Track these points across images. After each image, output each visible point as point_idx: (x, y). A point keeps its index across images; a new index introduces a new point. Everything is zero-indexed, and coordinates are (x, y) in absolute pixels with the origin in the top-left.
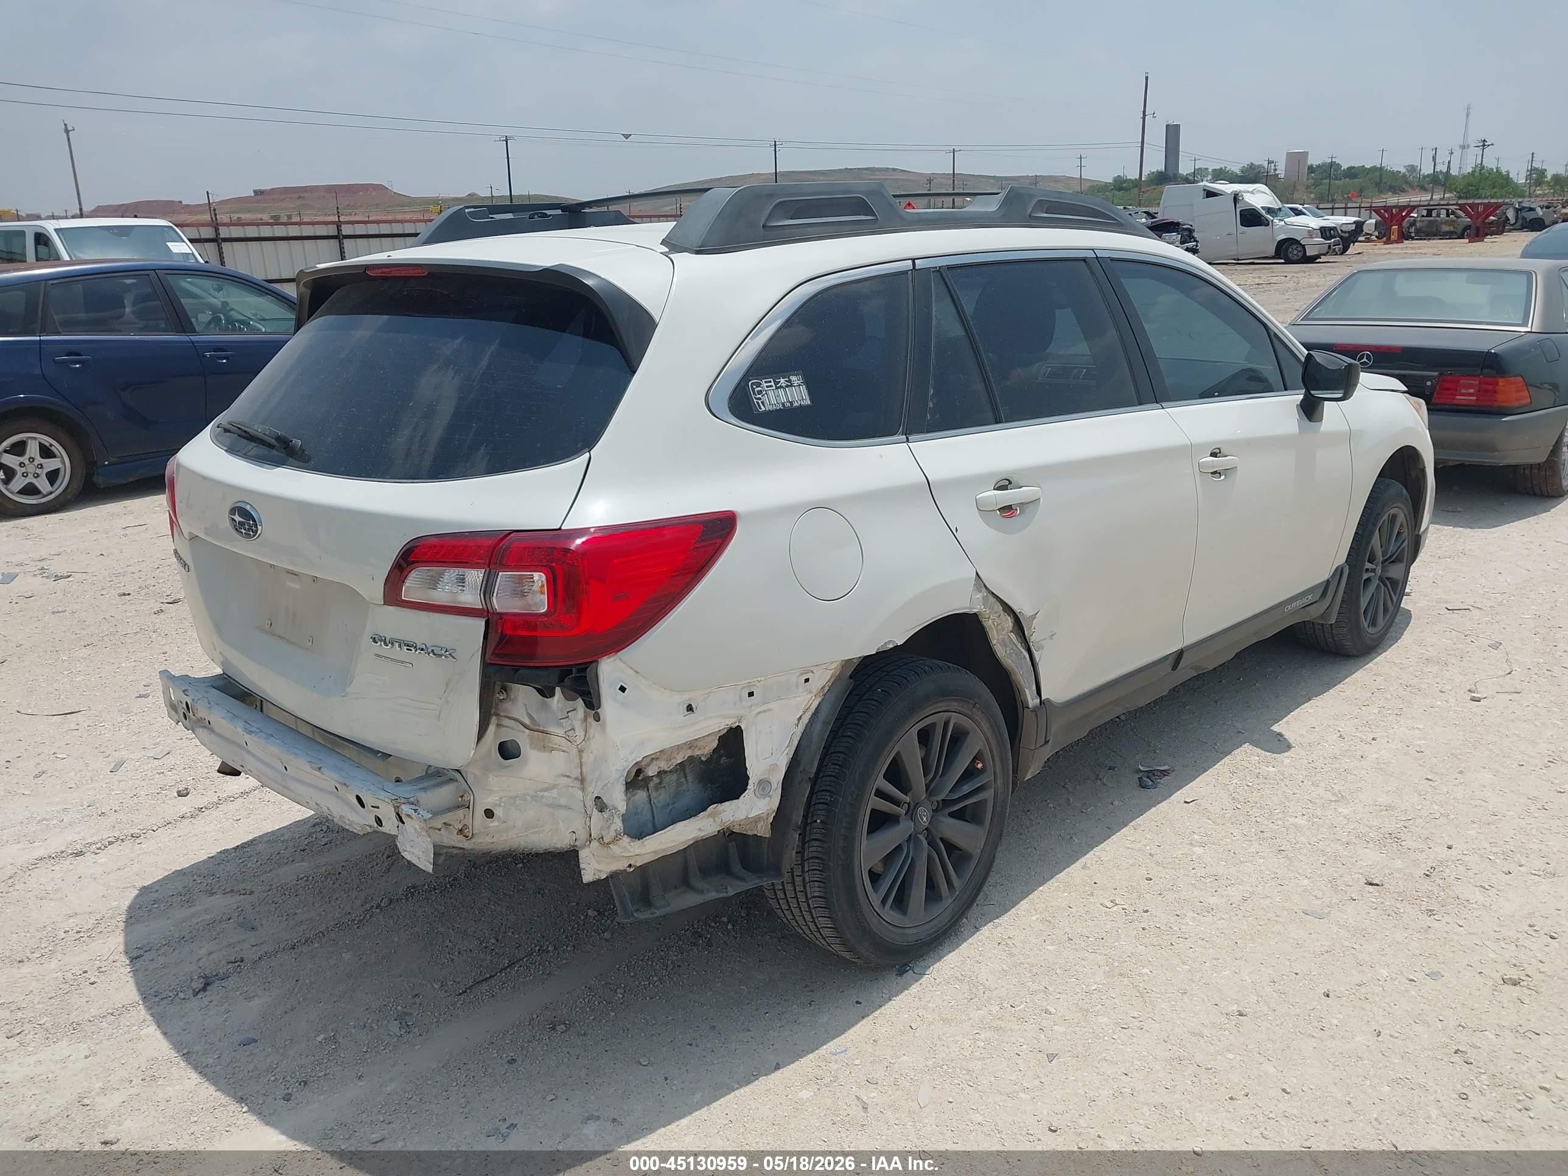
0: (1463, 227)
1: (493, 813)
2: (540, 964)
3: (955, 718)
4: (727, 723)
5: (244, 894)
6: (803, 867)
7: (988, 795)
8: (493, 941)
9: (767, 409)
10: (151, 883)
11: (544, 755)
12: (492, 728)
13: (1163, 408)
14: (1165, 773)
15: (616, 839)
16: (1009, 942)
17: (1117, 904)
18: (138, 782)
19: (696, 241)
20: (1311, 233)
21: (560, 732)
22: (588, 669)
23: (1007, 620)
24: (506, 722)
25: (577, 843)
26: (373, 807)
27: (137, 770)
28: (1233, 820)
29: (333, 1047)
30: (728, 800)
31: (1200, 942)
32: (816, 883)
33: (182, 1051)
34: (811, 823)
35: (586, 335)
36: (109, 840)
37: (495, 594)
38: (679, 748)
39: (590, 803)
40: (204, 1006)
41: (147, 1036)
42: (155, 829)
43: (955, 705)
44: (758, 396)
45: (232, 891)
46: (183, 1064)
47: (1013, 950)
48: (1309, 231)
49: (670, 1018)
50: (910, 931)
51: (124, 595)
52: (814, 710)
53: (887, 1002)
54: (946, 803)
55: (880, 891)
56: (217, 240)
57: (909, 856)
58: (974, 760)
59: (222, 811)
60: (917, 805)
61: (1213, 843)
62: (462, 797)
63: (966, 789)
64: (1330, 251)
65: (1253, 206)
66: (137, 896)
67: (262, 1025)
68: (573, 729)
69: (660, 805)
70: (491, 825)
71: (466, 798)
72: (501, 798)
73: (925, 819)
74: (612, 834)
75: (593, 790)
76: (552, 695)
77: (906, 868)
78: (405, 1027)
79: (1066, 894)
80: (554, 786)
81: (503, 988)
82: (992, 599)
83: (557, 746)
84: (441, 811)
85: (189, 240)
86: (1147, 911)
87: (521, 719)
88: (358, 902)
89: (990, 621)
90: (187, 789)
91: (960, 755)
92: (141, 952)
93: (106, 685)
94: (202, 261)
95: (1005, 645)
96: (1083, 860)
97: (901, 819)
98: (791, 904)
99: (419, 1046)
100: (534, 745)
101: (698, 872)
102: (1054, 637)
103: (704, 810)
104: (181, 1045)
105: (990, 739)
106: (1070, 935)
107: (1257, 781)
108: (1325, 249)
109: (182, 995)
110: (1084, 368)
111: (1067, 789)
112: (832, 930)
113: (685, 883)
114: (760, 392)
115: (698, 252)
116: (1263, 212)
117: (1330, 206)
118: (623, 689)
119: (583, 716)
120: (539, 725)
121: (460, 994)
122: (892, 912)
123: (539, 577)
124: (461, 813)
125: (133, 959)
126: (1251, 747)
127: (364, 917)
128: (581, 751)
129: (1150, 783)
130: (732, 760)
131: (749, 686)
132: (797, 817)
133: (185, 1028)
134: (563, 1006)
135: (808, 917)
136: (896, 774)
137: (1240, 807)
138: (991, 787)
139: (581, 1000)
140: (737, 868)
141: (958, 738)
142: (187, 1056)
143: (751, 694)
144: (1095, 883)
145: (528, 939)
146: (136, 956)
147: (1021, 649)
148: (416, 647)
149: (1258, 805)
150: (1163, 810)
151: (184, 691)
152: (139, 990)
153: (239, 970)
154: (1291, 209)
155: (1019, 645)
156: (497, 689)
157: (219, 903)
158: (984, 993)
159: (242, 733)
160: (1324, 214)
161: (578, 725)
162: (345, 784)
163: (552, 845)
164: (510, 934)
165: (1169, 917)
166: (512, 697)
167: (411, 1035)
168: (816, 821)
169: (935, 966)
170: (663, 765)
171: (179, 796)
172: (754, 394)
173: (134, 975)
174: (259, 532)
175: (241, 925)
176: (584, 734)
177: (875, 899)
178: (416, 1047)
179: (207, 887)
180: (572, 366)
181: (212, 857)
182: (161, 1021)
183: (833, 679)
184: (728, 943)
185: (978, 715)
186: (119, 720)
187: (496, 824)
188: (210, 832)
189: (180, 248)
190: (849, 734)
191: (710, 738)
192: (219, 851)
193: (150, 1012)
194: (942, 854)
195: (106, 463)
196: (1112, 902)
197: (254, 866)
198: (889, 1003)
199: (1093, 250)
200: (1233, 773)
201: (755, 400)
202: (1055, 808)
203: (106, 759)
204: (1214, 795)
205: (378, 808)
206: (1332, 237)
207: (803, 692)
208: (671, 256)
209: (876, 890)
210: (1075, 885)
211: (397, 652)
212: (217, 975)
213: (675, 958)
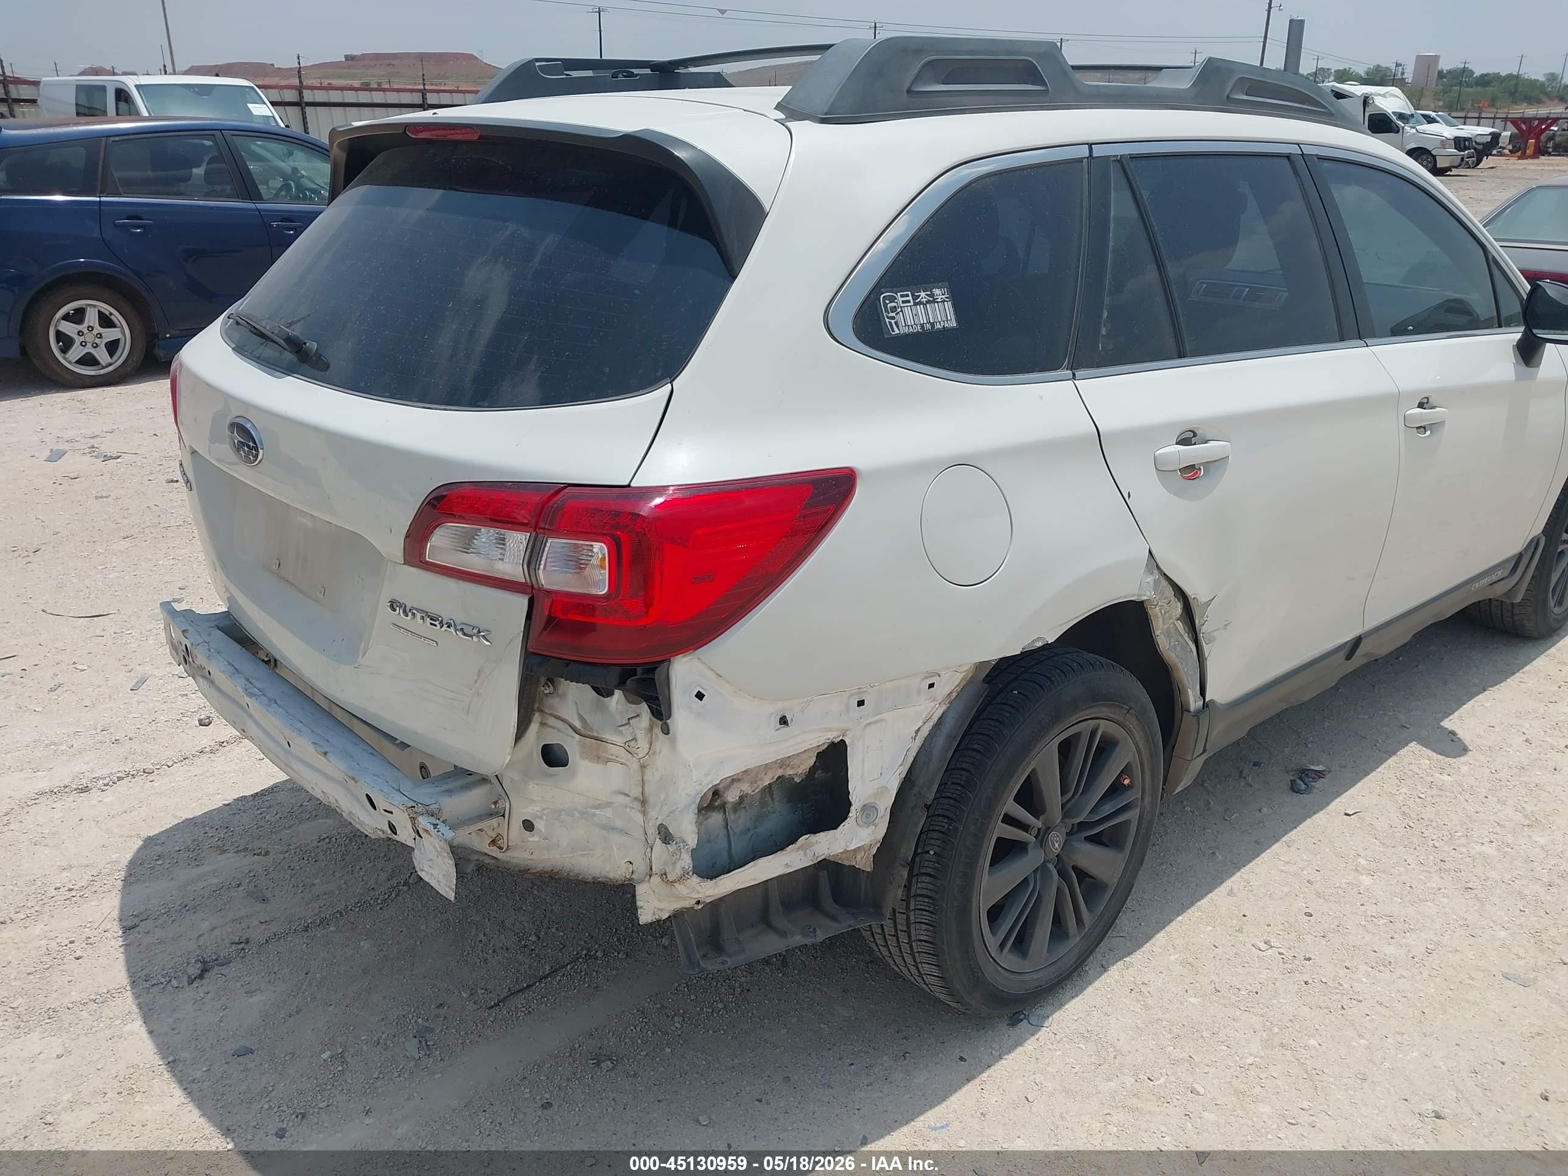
1: (533, 825)
2: (586, 974)
3: (1104, 727)
4: (828, 737)
5: (258, 855)
6: (908, 904)
7: (1132, 815)
8: (533, 938)
9: (902, 332)
10: (157, 832)
11: (598, 767)
12: (534, 727)
13: (1367, 346)
14: (1320, 775)
15: (681, 879)
16: (1144, 989)
17: (1272, 947)
18: (158, 704)
19: (821, 104)
20: (1444, 143)
21: (619, 740)
22: (658, 670)
23: (1177, 607)
24: (551, 721)
25: (634, 876)
26: (385, 811)
27: (159, 690)
28: (1406, 843)
29: (340, 1068)
30: (823, 831)
31: (1378, 1007)
32: (923, 925)
33: (168, 1058)
34: (921, 853)
35: (672, 224)
36: (118, 775)
37: (542, 567)
38: (767, 767)
39: (652, 831)
40: (199, 998)
41: (131, 1033)
42: (170, 765)
43: (1105, 711)
44: (892, 314)
45: (246, 849)
46: (167, 1075)
47: (1149, 1001)
48: (1442, 141)
49: (736, 1061)
50: (1027, 978)
51: (172, 481)
52: (936, 719)
53: (998, 1061)
54: (1083, 826)
55: (999, 933)
56: (300, 104)
57: (1035, 891)
58: (1120, 775)
59: (245, 747)
60: (1048, 829)
61: (1383, 872)
62: (495, 803)
63: (1108, 809)
64: (1463, 163)
65: (1384, 110)
66: (140, 849)
67: (262, 1030)
68: (635, 739)
69: (738, 830)
70: (530, 839)
71: (500, 804)
72: (543, 810)
73: (1057, 845)
74: (679, 871)
75: (657, 815)
76: (610, 694)
77: (1031, 905)
78: (425, 1048)
79: (1210, 928)
80: (608, 804)
81: (542, 1003)
82: (1164, 583)
83: (614, 757)
84: (469, 820)
85: (271, 103)
86: (1309, 959)
87: (571, 720)
88: (383, 876)
89: (1157, 608)
90: (209, 717)
91: (1106, 769)
92: (136, 921)
93: (139, 585)
94: (283, 126)
95: (1168, 634)
96: (1228, 883)
97: (1030, 847)
98: (889, 942)
99: (440, 1075)
100: (584, 755)
101: (780, 907)
102: (1228, 627)
103: (793, 841)
104: (168, 1048)
105: (1142, 749)
106: (1216, 986)
107: (1429, 792)
108: (1457, 161)
109: (175, 983)
110: (1247, 287)
111: (1205, 788)
112: (938, 979)
113: (765, 920)
114: (894, 309)
115: (824, 121)
116: (1394, 118)
117: (1462, 114)
118: (700, 696)
119: (648, 725)
120: (592, 730)
121: (492, 1007)
122: (1010, 957)
123: (600, 549)
124: (494, 822)
125: (127, 930)
126: (1419, 747)
127: (389, 896)
128: (643, 767)
129: (1303, 787)
130: (830, 774)
131: (859, 693)
132: (907, 850)
133: (174, 1026)
134: (611, 1034)
135: (909, 960)
136: (1029, 796)
137: (1412, 825)
138: (1137, 806)
139: (632, 1028)
140: (827, 901)
141: (1105, 748)
142: (173, 1065)
143: (861, 703)
144: (1244, 916)
145: (574, 938)
146: (130, 925)
147: (1188, 640)
148: (441, 622)
149: (1434, 824)
150: (1320, 822)
151: (184, 632)
152: (128, 970)
153: (241, 955)
154: (1423, 115)
155: (1186, 636)
156: (543, 680)
157: (230, 864)
158: (1115, 1058)
159: (242, 694)
160: (1458, 123)
161: (641, 735)
162: (354, 779)
163: (604, 873)
164: (553, 930)
165: (1336, 969)
166: (560, 691)
167: (431, 1060)
168: (928, 852)
169: (1054, 1016)
170: (746, 788)
171: (201, 725)
172: (887, 311)
173: (126, 950)
174: (260, 458)
175: (250, 894)
176: (648, 746)
177: (992, 943)
178: (436, 1076)
179: (219, 843)
180: (654, 266)
181: (228, 805)
182: (148, 1013)
183: (964, 683)
184: (807, 963)
185: (1132, 722)
186: (148, 628)
187: (536, 839)
188: (230, 772)
189: (261, 110)
190: (976, 746)
191: (805, 756)
192: (236, 798)
193: (137, 1001)
194: (1074, 890)
195: (168, 335)
196: (1265, 943)
197: (272, 820)
198: (1000, 1063)
199: (1298, 144)
200: (1401, 780)
201: (887, 320)
202: (1193, 812)
203: (128, 674)
204: (1380, 806)
205: (392, 813)
206: (1466, 148)
207: (926, 700)
208: (788, 124)
209: (993, 931)
210: (1220, 916)
211: (419, 624)
212: (217, 960)
213: (743, 979)
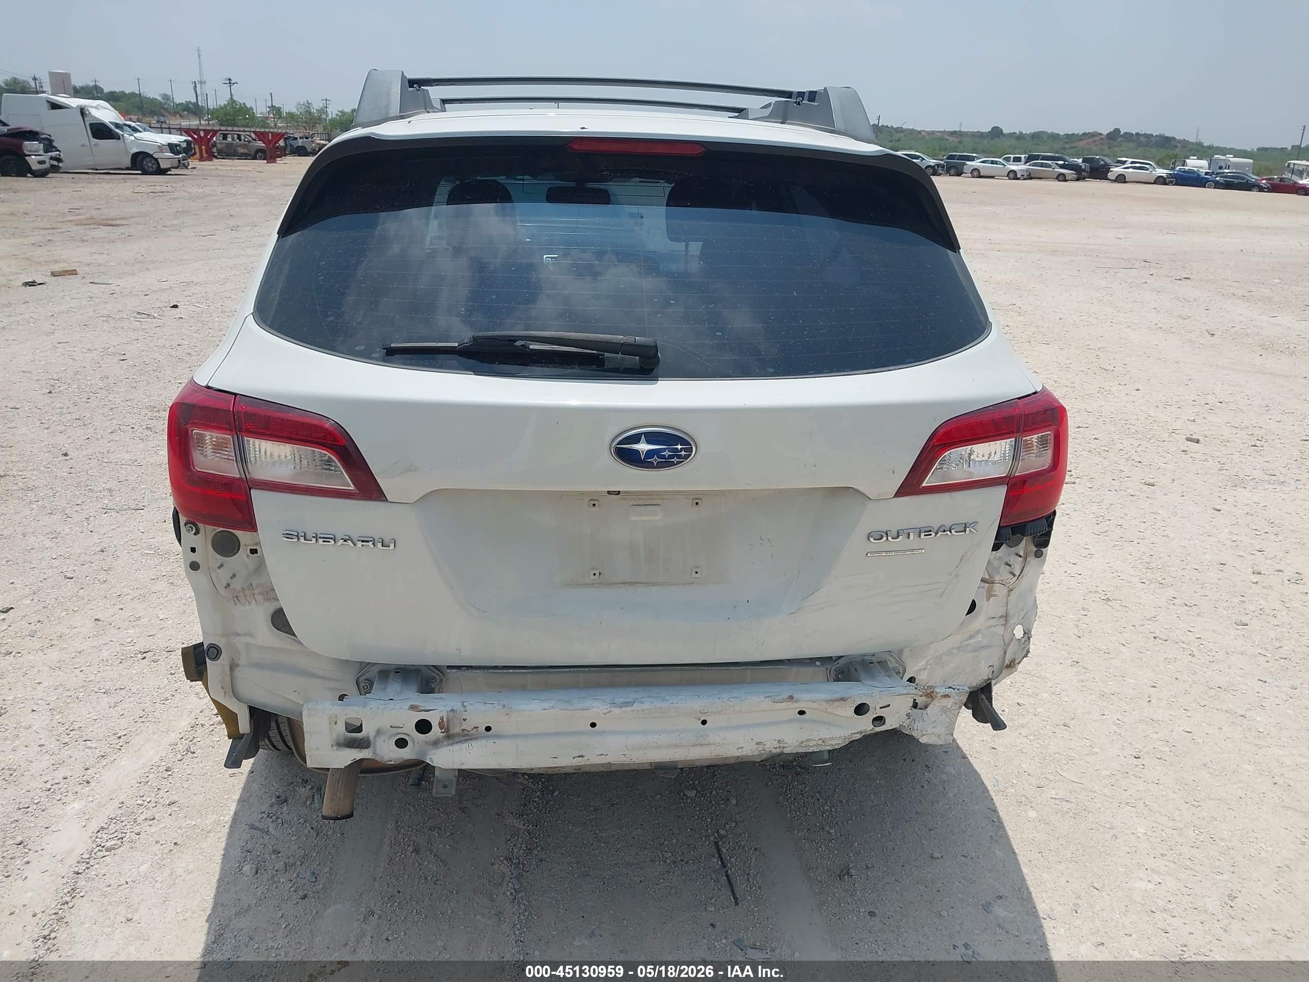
0: (255, 150)
1: (915, 679)
20: (161, 148)
21: (998, 579)
25: (991, 676)
26: (881, 708)
39: (1009, 635)
64: (178, 165)
65: (102, 120)
68: (1012, 572)
76: (1000, 547)
80: (978, 632)
83: (995, 593)
87: (984, 576)
100: (988, 597)
116: (113, 127)
119: (1024, 558)
120: (992, 577)
121: (737, 902)
128: (1010, 591)
134: (818, 860)
139: (820, 849)
148: (934, 531)
161: (1018, 567)
174: (692, 456)
176: (1020, 573)
206: (176, 153)
211: (907, 542)
